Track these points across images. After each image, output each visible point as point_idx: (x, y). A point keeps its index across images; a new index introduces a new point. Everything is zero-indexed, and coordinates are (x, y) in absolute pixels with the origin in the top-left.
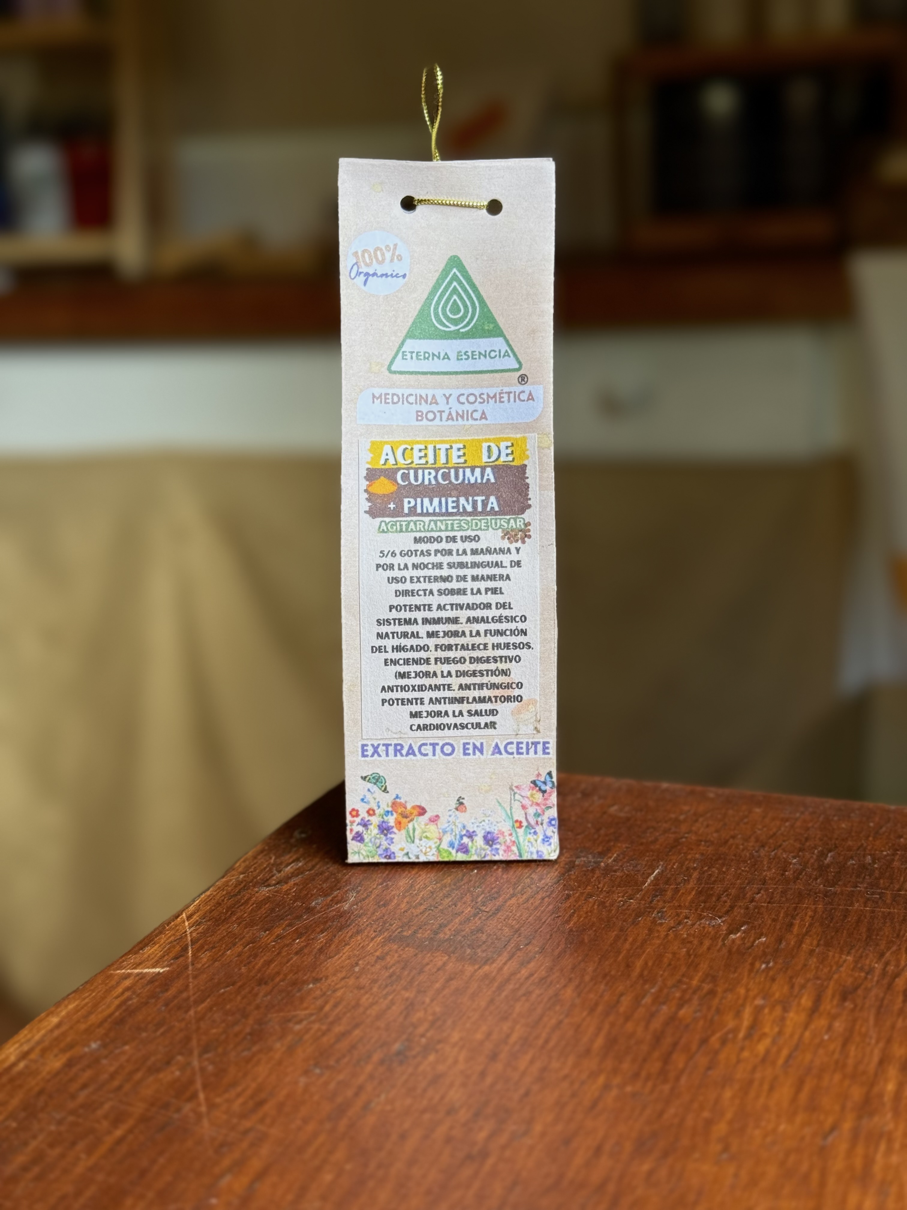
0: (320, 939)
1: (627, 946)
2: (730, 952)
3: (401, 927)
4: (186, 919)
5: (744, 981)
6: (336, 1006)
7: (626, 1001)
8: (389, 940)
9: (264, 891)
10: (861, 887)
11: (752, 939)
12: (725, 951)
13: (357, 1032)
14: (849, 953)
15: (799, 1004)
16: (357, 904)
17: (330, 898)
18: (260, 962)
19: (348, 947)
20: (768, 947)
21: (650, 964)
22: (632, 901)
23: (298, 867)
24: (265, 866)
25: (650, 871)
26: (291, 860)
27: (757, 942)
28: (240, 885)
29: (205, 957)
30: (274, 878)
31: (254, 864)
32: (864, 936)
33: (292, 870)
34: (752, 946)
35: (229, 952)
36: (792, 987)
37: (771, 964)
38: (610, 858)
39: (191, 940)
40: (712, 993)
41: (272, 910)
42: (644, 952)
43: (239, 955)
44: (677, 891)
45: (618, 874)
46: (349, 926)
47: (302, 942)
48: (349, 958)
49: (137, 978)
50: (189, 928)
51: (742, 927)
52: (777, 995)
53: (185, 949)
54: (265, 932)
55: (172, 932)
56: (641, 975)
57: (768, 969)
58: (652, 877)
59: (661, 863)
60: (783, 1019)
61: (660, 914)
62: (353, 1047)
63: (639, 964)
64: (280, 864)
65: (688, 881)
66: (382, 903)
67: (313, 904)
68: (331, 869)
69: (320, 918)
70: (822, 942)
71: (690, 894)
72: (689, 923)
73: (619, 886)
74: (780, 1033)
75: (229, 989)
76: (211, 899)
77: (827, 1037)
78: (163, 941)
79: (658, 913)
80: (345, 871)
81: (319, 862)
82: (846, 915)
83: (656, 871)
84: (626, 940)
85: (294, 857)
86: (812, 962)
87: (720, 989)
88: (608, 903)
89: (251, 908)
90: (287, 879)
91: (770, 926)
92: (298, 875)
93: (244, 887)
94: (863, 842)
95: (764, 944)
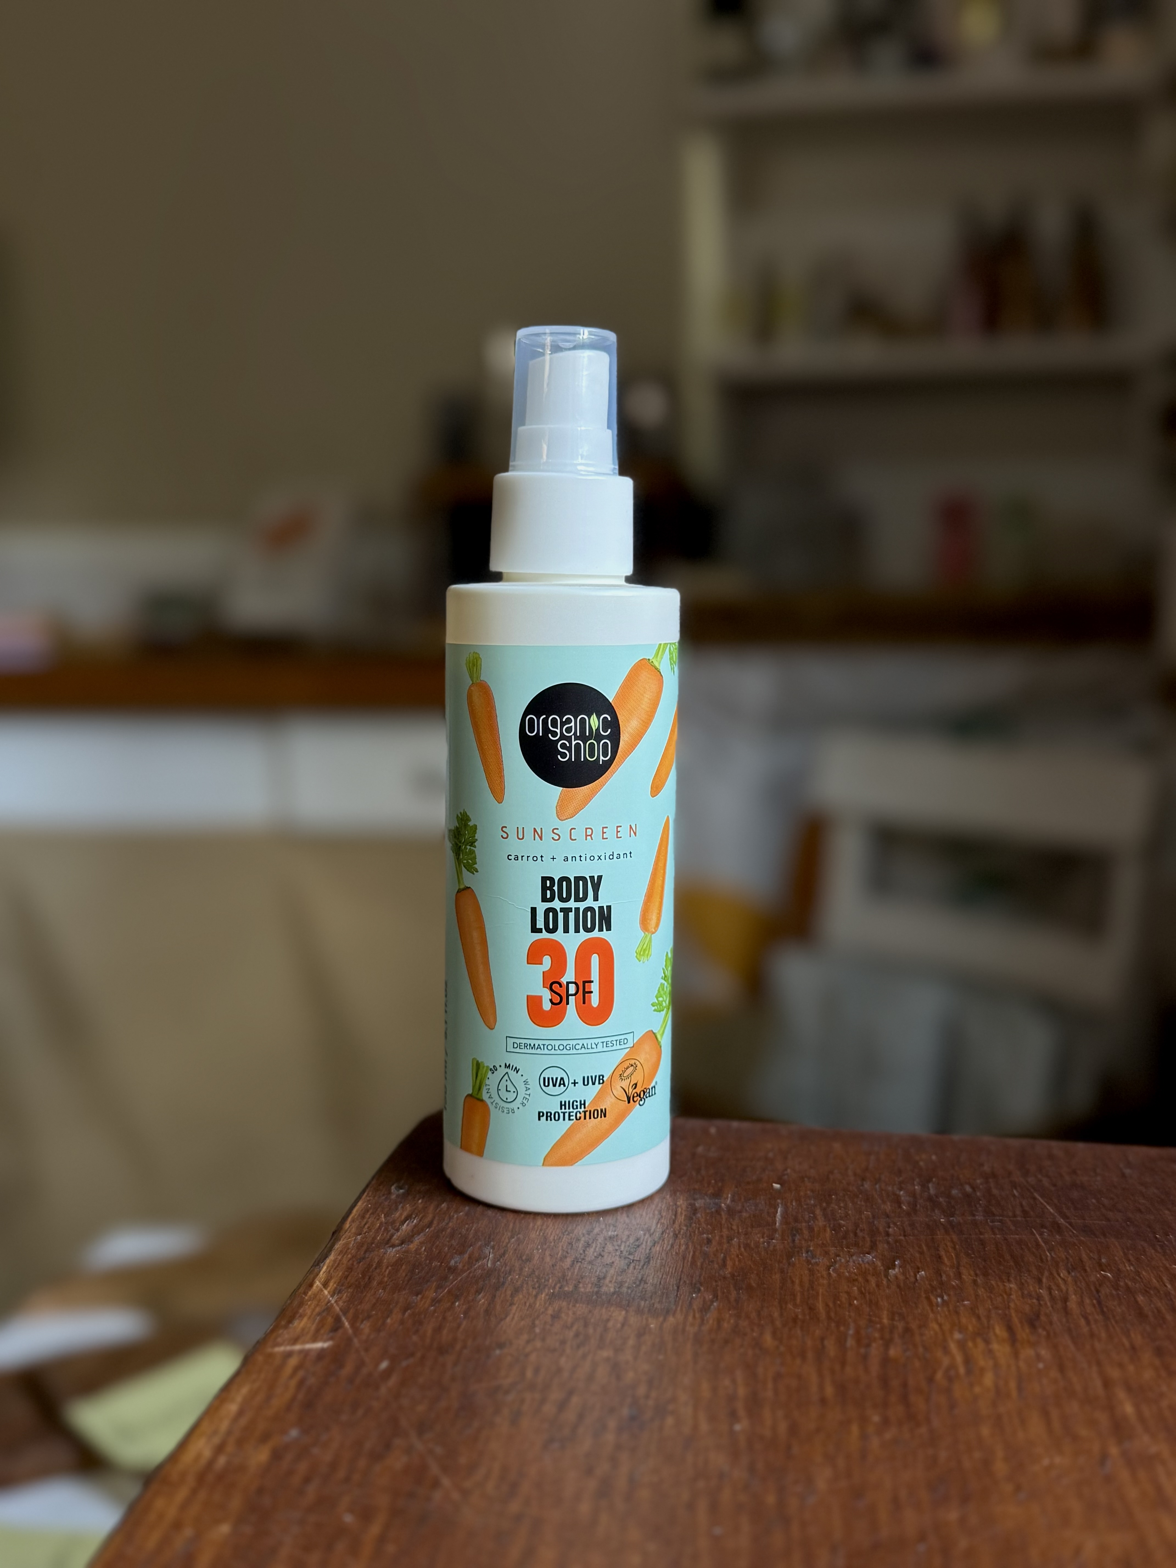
0: (480, 1300)
1: (797, 1288)
2: (899, 1286)
3: (559, 1281)
4: (322, 1287)
5: (931, 1315)
6: (537, 1370)
7: (830, 1345)
8: (552, 1297)
9: (392, 1253)
10: (980, 1217)
11: (912, 1274)
13: (575, 1400)
16: (499, 1260)
17: (466, 1256)
19: (514, 1308)
20: (931, 1280)
21: (831, 1305)
22: (774, 1241)
23: (414, 1224)
24: (378, 1225)
26: (403, 1217)
27: (918, 1276)
28: (362, 1246)
29: (366, 1327)
30: (395, 1237)
31: (365, 1224)
32: (1012, 1263)
33: (409, 1228)
34: (916, 1280)
35: (389, 1321)
36: (978, 1318)
37: (946, 1298)
38: (727, 1198)
39: (341, 1309)
40: (907, 1330)
42: (818, 1293)
43: (402, 1322)
44: (811, 1229)
45: (744, 1214)
46: (503, 1283)
47: (463, 1305)
48: (522, 1319)
49: (301, 1356)
50: (332, 1296)
51: (895, 1261)
52: (970, 1328)
53: (338, 1320)
54: (417, 1295)
55: (315, 1302)
56: (829, 1318)
57: (945, 1303)
58: (779, 1216)
59: (779, 1201)
61: (809, 1253)
62: (581, 1417)
63: (820, 1306)
64: (394, 1222)
65: (815, 1218)
66: (524, 1258)
67: (452, 1263)
68: (450, 1224)
69: (468, 1277)
70: (978, 1272)
71: (825, 1230)
72: (843, 1260)
73: (752, 1227)
74: (996, 1366)
75: (411, 1361)
76: (339, 1264)
77: (1041, 1366)
78: (309, 1312)
79: (807, 1252)
80: (467, 1226)
81: (434, 1218)
82: (983, 1243)
83: (779, 1210)
84: (793, 1282)
85: (405, 1214)
86: (981, 1291)
87: (914, 1325)
88: (752, 1245)
89: (387, 1271)
90: (410, 1238)
91: (920, 1258)
92: (419, 1233)
93: (368, 1249)
94: (952, 1171)
95: (926, 1278)
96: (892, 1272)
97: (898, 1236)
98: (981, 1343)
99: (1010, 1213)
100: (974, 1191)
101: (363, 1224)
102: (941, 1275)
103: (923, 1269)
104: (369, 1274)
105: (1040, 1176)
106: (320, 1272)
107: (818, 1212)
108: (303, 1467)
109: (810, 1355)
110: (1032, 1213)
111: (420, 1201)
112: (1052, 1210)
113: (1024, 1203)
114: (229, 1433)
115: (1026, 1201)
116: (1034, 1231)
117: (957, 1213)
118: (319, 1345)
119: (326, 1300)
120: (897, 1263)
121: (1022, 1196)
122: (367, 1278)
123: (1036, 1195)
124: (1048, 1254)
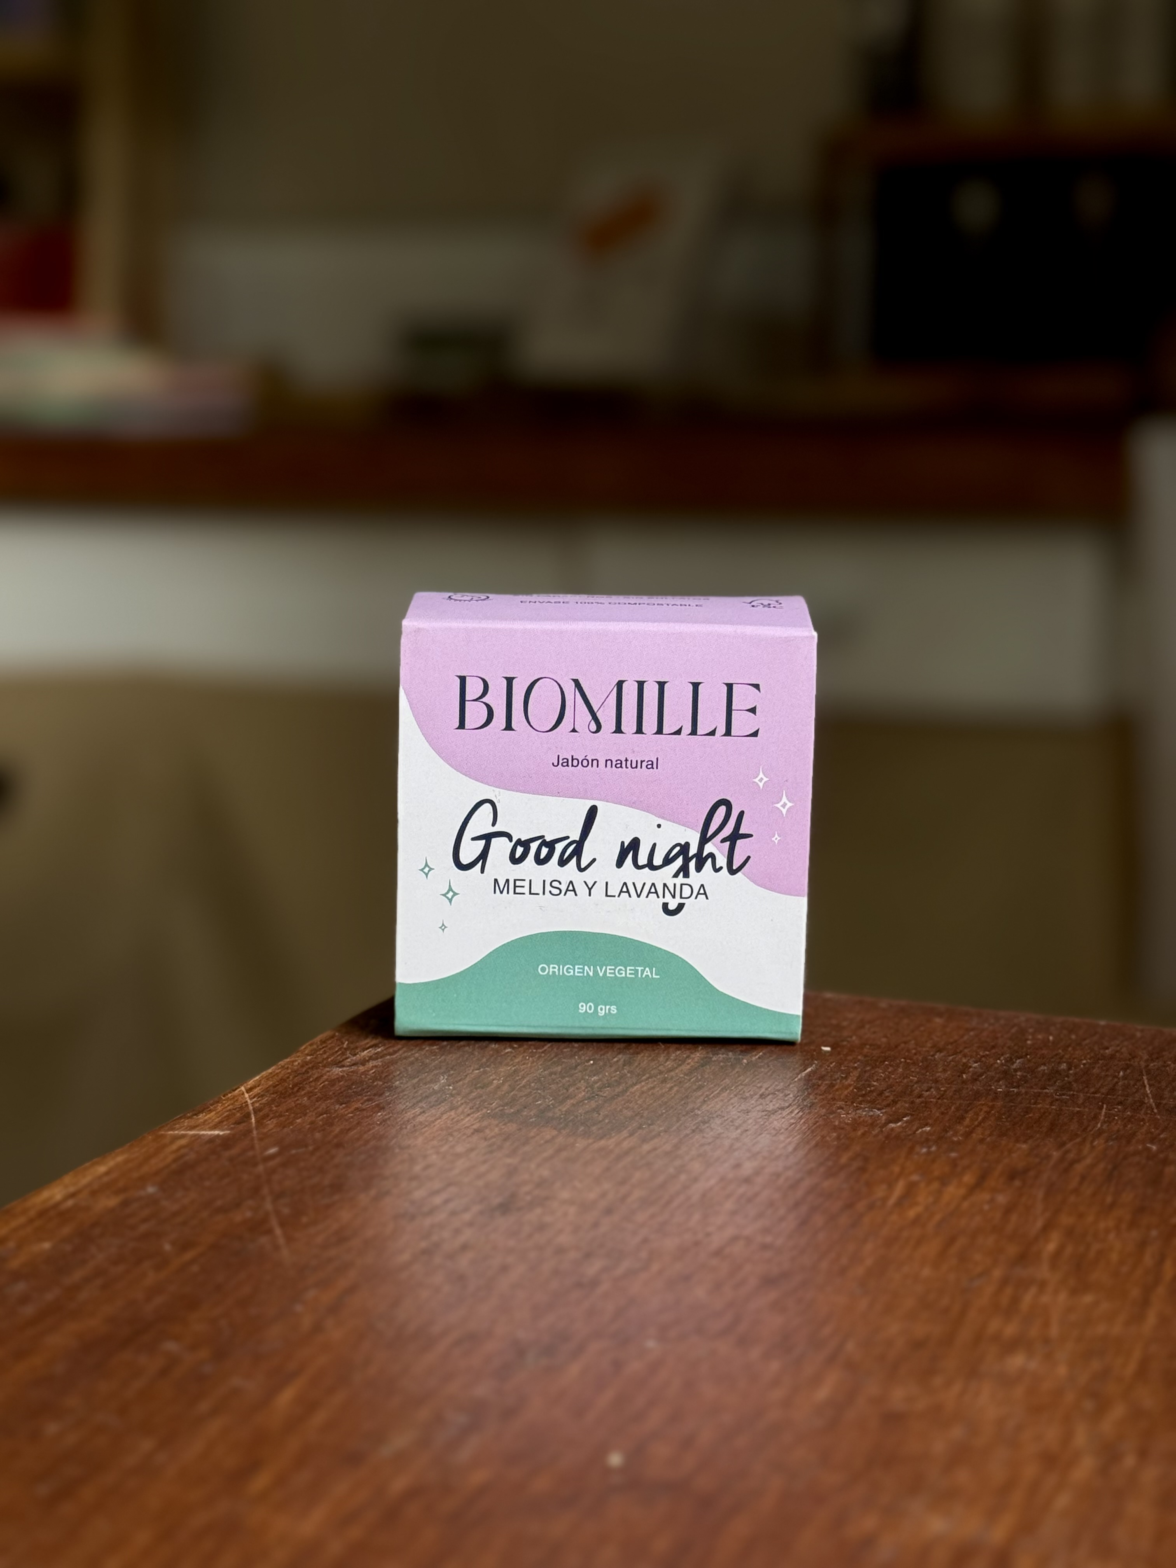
2: (888, 1137)
4: (245, 1092)
5: (901, 1161)
6: (426, 1168)
9: (336, 1071)
10: (1050, 1090)
11: (914, 1128)
12: (881, 1136)
13: (451, 1190)
14: (1025, 1142)
17: (416, 1080)
20: (932, 1135)
23: (376, 1052)
24: (337, 1049)
25: (801, 1068)
26: (368, 1046)
27: (920, 1130)
28: (307, 1065)
29: (271, 1124)
30: (349, 1060)
31: (323, 1048)
33: (369, 1055)
34: (914, 1133)
35: (299, 1121)
36: (955, 1167)
37: (934, 1148)
39: (254, 1109)
41: (348, 1087)
43: (312, 1123)
44: (832, 1086)
45: (763, 1070)
49: (193, 1139)
50: (251, 1099)
51: (904, 1117)
52: (936, 1173)
53: (248, 1116)
55: (230, 1102)
58: (803, 1074)
59: (816, 1062)
62: (447, 1202)
64: (355, 1049)
65: (846, 1078)
66: (478, 1085)
67: (397, 1084)
70: (995, 1133)
71: (847, 1089)
72: (843, 1112)
74: (935, 1202)
75: (302, 1150)
76: (274, 1076)
78: (219, 1109)
81: (402, 1048)
82: (1028, 1111)
83: (809, 1070)
85: (372, 1043)
86: (980, 1148)
89: (322, 1085)
90: (364, 1062)
91: (938, 1117)
92: (377, 1059)
93: (312, 1068)
94: (1060, 1051)
95: (928, 1133)
96: (892, 1125)
97: (930, 1098)
98: (935, 1185)
99: (1092, 1090)
100: (1070, 1069)
101: (320, 1047)
102: (947, 1132)
103: (931, 1126)
104: (301, 1085)
106: (249, 1080)
108: (146, 1213)
110: (1120, 1092)
112: (1149, 1092)
114: (88, 1185)
115: (1126, 1082)
116: (1105, 1106)
117: (1025, 1085)
118: (216, 1132)
119: (243, 1101)
120: (905, 1119)
121: (1125, 1078)
122: (296, 1089)
123: (1145, 1078)
124: (1099, 1125)
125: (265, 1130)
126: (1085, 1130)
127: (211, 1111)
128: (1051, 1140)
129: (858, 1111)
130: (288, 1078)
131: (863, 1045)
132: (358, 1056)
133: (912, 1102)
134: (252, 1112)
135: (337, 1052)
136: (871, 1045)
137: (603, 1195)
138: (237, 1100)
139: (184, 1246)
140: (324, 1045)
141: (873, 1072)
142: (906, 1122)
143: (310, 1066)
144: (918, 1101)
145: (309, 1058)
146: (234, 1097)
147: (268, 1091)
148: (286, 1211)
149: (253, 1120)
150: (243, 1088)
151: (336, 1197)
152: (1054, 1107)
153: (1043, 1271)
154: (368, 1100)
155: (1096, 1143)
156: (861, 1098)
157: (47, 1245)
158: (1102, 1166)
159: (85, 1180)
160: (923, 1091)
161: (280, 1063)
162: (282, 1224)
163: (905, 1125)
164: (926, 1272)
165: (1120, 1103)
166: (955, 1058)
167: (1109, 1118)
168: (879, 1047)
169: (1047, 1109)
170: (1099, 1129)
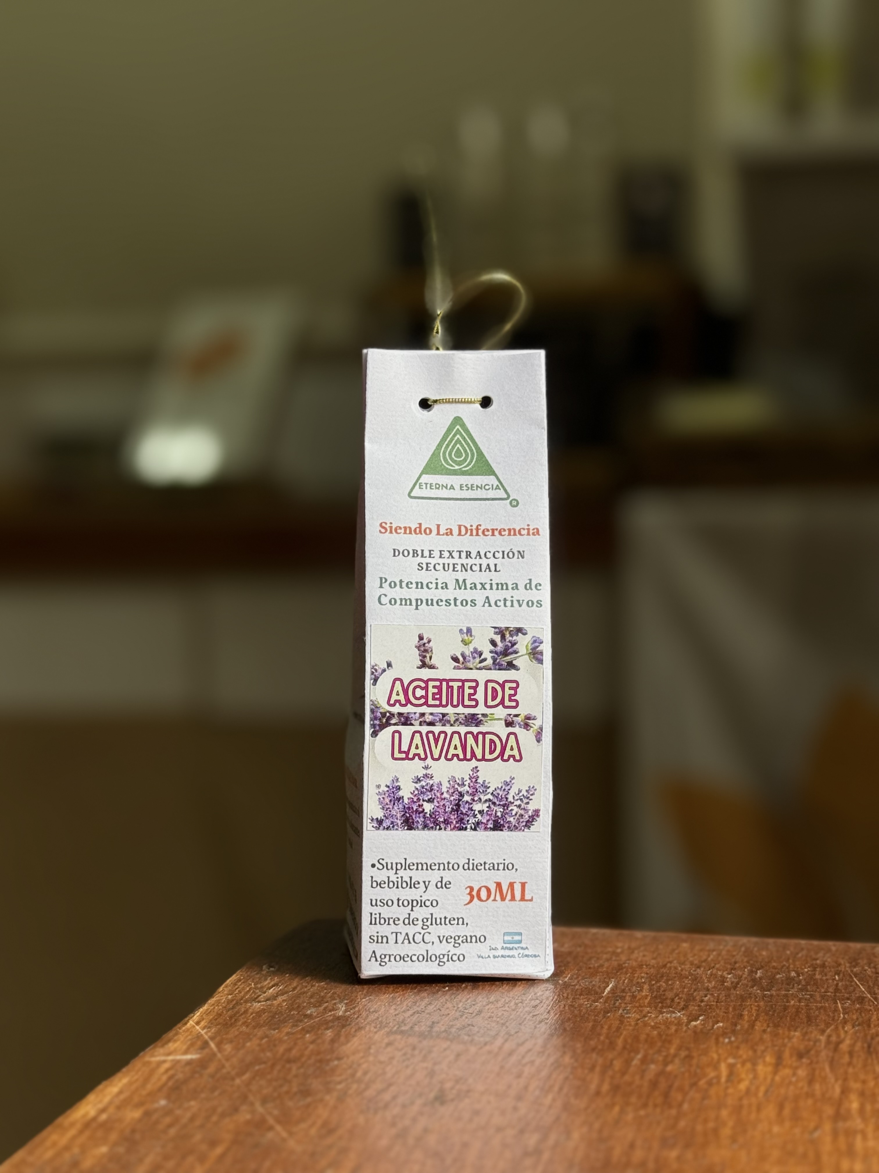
0: (327, 1034)
1: (605, 1031)
2: (695, 1032)
3: (398, 1024)
4: (195, 1025)
5: (714, 1049)
6: (365, 1073)
7: (617, 1064)
8: (391, 1032)
9: (257, 1006)
10: (793, 991)
11: (711, 1024)
12: (690, 1032)
13: (393, 1089)
14: (795, 1031)
15: (764, 1062)
16: (349, 1011)
17: (322, 1008)
18: (281, 1049)
19: (355, 1039)
20: (726, 1028)
21: (629, 1041)
22: (597, 1004)
23: (279, 989)
24: (248, 989)
25: (604, 985)
26: (270, 985)
27: (716, 1026)
28: (231, 1002)
29: (228, 1047)
30: (262, 996)
31: (237, 989)
32: (805, 1020)
33: (274, 991)
34: (713, 1028)
35: (248, 1044)
36: (755, 1051)
37: (733, 1039)
38: (566, 977)
39: (209, 1037)
40: (689, 1057)
41: (273, 1017)
42: (621, 1034)
43: (259, 1045)
44: (634, 997)
45: (577, 987)
46: (350, 1025)
47: (312, 1036)
48: (361, 1044)
49: (173, 1062)
50: (203, 1030)
51: (699, 1017)
52: (744, 1057)
53: (205, 1044)
54: (274, 1030)
55: (188, 1033)
56: (624, 1048)
57: (730, 1042)
58: (608, 989)
59: (613, 980)
60: (754, 1070)
61: (625, 1011)
62: (394, 1098)
63: (620, 1042)
64: (262, 987)
65: (641, 990)
66: (371, 1010)
67: (309, 1012)
68: (312, 990)
69: (319, 1021)
70: (771, 1025)
71: (646, 999)
72: (653, 1016)
73: (581, 995)
74: (755, 1077)
75: (263, 1066)
76: (210, 1011)
77: (794, 1079)
78: (182, 1039)
79: (623, 1010)
80: (325, 991)
81: (298, 985)
82: (785, 1008)
83: (611, 986)
84: (602, 1027)
85: (273, 983)
86: (766, 1037)
87: (695, 1054)
88: (576, 1006)
89: (252, 1016)
90: (274, 997)
91: (723, 1016)
92: (283, 994)
93: (237, 1003)
94: (785, 963)
95: (722, 1027)
96: (694, 1023)
97: (711, 1002)
98: (748, 1065)
99: (823, 990)
100: (798, 976)
101: (234, 988)
102: (736, 1025)
103: (722, 1022)
104: (236, 1018)
105: (866, 968)
106: (194, 1016)
107: (646, 987)
108: (168, 1120)
109: (598, 1069)
110: (843, 991)
111: (287, 975)
112: (863, 989)
113: (840, 984)
114: (110, 1103)
115: (844, 983)
116: (838, 1001)
117: (773, 989)
118: (189, 1057)
119: (197, 1032)
120: (701, 1018)
121: (841, 980)
122: (233, 1020)
123: (855, 979)
124: (842, 1015)
125: (226, 1053)
126: (833, 1020)
127: (175, 1041)
128: (813, 1028)
129: (664, 1014)
130: (222, 1012)
131: (641, 966)
132: (267, 993)
133: (699, 1006)
134: (209, 1040)
135: (249, 991)
136: (647, 966)
137: (509, 1087)
138: (192, 1032)
139: (213, 1144)
140: (236, 987)
141: (659, 985)
142: (702, 1020)
143: (234, 1002)
144: (702, 1004)
145: (230, 997)
146: (188, 1030)
147: (212, 1024)
148: (276, 1112)
149: (212, 1045)
150: (191, 1022)
151: (309, 1100)
152: (802, 1004)
153: (858, 1123)
154: (293, 1026)
155: (846, 1029)
156: (660, 1005)
157: (104, 1149)
158: (859, 1044)
159: (107, 1100)
160: (702, 997)
161: (209, 1002)
162: (279, 1121)
163: (702, 1022)
164: (776, 1129)
165: (848, 999)
166: (712, 971)
167: (846, 1011)
168: (653, 966)
169: (799, 1006)
170: (844, 1018)
